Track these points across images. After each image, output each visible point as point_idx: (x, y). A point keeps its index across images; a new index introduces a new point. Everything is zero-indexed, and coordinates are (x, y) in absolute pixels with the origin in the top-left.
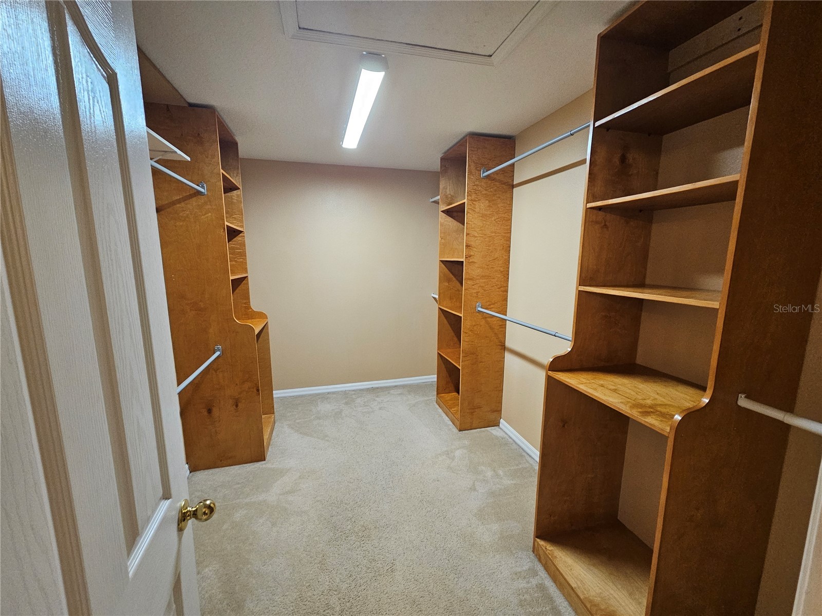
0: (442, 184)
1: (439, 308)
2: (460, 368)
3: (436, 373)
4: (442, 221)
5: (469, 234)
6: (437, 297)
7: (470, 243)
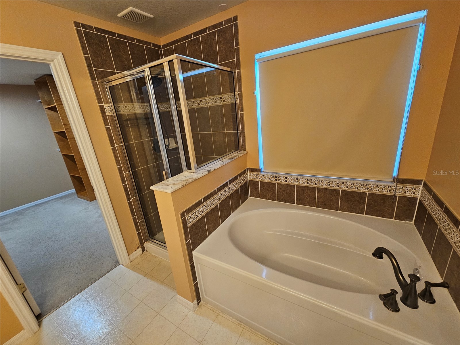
0: (40, 94)
1: (62, 154)
2: (81, 176)
3: (74, 188)
4: (48, 113)
5: (63, 119)
6: (59, 150)
7: (65, 123)
